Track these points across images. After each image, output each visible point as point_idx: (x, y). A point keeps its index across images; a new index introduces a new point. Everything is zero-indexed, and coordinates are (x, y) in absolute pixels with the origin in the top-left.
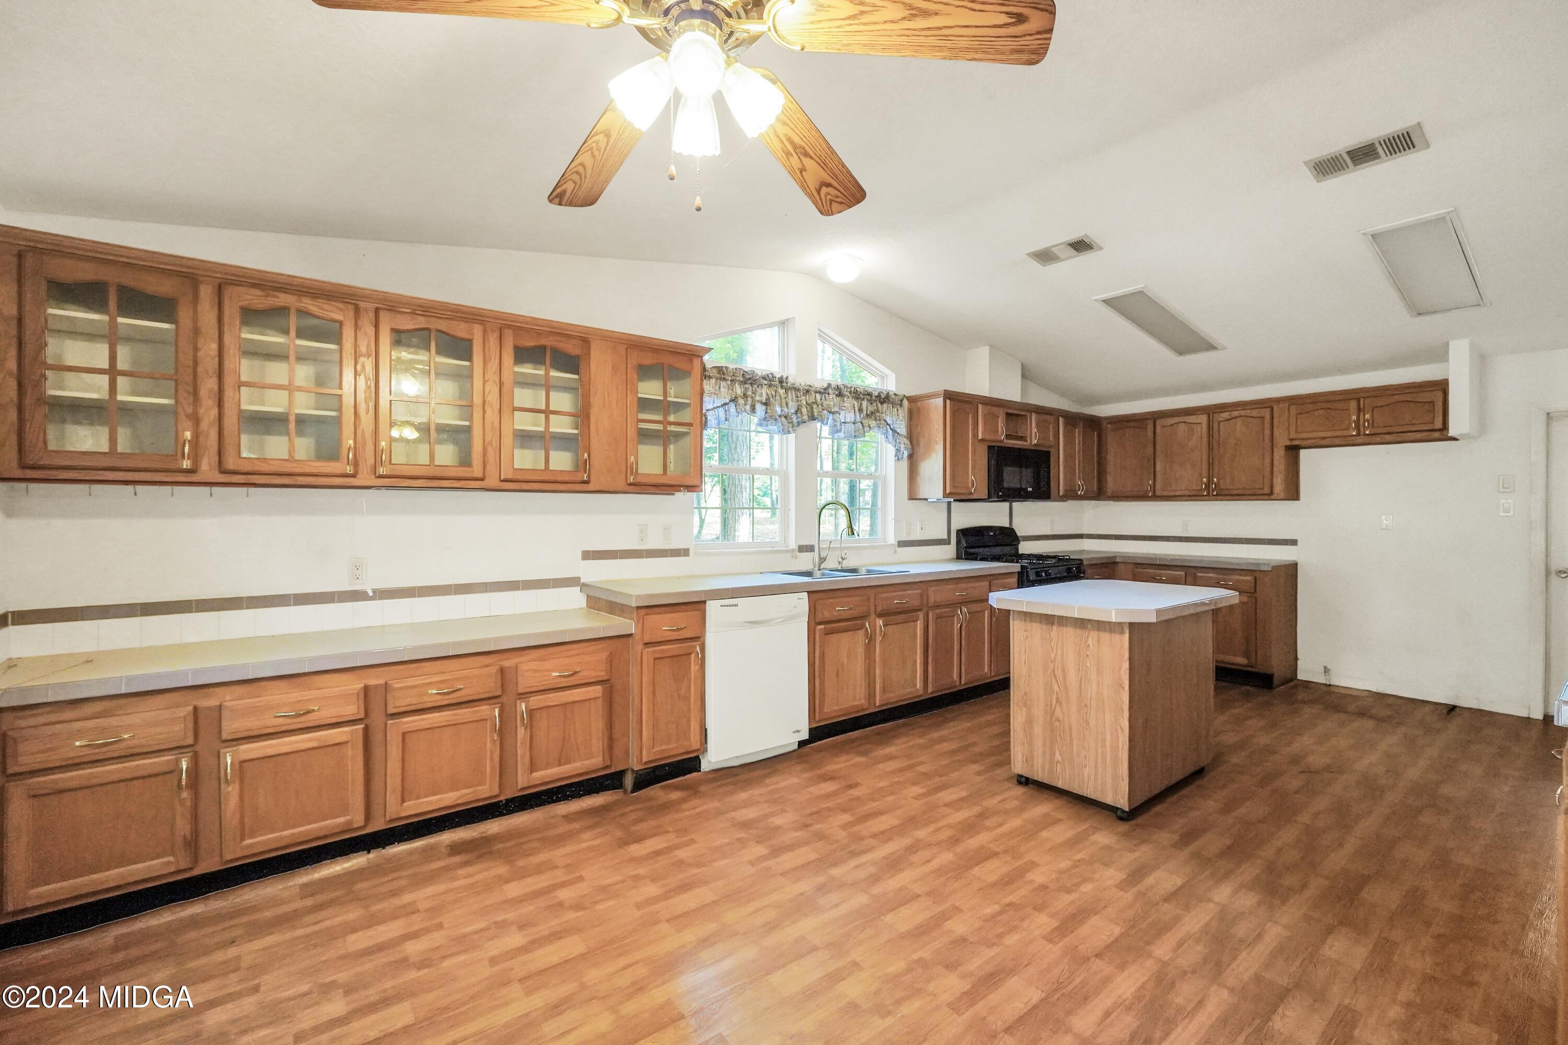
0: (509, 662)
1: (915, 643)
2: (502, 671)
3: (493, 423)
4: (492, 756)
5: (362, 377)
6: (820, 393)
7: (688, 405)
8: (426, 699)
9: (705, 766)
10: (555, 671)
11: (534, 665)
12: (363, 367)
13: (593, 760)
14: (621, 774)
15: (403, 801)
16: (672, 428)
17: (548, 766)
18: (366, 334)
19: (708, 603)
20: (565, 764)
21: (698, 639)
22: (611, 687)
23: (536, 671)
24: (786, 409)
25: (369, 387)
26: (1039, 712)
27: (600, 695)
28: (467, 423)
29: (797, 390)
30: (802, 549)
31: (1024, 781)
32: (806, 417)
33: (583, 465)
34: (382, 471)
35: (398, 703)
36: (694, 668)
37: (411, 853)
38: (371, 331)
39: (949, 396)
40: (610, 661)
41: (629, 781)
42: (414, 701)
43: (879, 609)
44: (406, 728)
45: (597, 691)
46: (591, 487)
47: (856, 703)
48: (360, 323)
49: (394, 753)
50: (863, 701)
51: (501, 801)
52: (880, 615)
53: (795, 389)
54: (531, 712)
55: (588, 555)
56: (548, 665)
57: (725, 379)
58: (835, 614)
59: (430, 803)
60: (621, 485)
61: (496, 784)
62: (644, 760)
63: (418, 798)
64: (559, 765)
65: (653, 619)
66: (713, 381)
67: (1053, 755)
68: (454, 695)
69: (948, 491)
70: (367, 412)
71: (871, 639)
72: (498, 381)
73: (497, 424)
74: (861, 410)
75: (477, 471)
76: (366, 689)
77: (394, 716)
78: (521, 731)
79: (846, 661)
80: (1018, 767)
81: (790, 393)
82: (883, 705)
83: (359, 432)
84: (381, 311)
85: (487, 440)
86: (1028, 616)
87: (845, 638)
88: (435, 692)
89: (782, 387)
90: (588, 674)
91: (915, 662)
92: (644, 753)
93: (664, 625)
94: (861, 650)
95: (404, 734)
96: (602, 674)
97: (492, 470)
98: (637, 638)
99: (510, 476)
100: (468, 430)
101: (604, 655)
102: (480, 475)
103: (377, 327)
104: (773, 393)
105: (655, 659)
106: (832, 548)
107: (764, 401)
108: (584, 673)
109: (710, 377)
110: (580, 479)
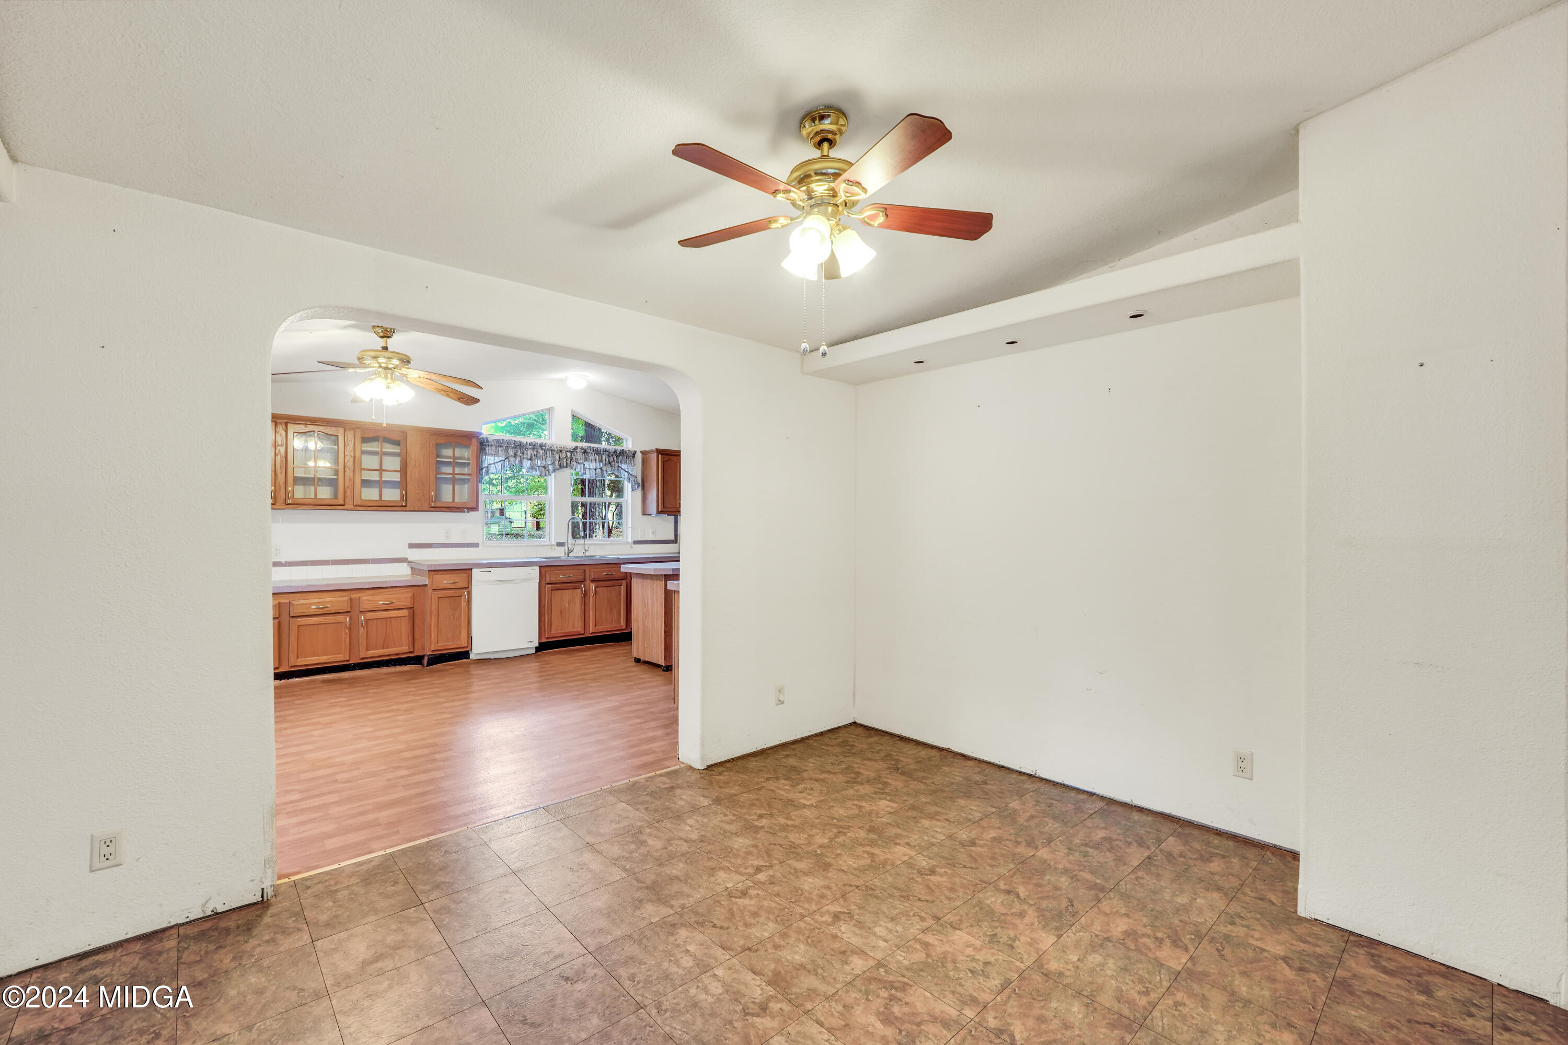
0: (355, 595)
1: (620, 599)
2: (351, 599)
3: (350, 477)
4: (345, 642)
5: (279, 456)
6: (570, 451)
7: (469, 464)
8: (311, 610)
9: (472, 656)
10: (381, 601)
11: (370, 598)
12: (280, 451)
13: (403, 648)
14: (422, 657)
15: (297, 658)
16: (457, 477)
17: (376, 648)
18: (281, 435)
19: (474, 570)
20: (387, 648)
21: (468, 588)
22: (413, 611)
23: (370, 600)
24: (544, 462)
25: (283, 461)
26: (641, 624)
27: (407, 614)
28: (336, 477)
29: (552, 451)
30: (560, 544)
31: (638, 661)
32: (557, 467)
33: (404, 497)
34: (289, 502)
35: (296, 611)
36: (464, 604)
37: (301, 682)
38: (284, 433)
39: (660, 452)
40: (413, 597)
41: (425, 661)
42: (304, 611)
43: (592, 577)
44: (300, 623)
45: (405, 612)
46: (407, 509)
47: (575, 630)
48: (277, 430)
49: (294, 634)
50: (579, 629)
51: (350, 664)
52: (593, 581)
53: (551, 450)
54: (367, 621)
55: (411, 546)
56: (376, 598)
57: (501, 446)
58: (559, 579)
59: (312, 660)
60: (426, 507)
61: (348, 655)
62: (433, 649)
63: (305, 657)
64: (383, 649)
65: (438, 577)
66: (494, 448)
67: (644, 645)
68: (325, 609)
69: (660, 510)
70: (282, 473)
71: (585, 594)
72: (353, 455)
73: (352, 477)
74: (601, 461)
75: (341, 501)
76: (279, 603)
77: (293, 617)
78: (362, 630)
79: (567, 605)
80: (635, 655)
81: (548, 454)
82: (594, 633)
83: (277, 483)
84: (289, 424)
85: (346, 486)
86: (643, 576)
87: (567, 594)
88: (315, 607)
89: (542, 449)
90: (398, 604)
91: (620, 609)
92: (432, 646)
93: (445, 581)
94: (578, 600)
95: (299, 626)
96: (409, 604)
97: (349, 500)
98: (429, 586)
99: (359, 503)
100: (337, 480)
101: (410, 595)
102: (342, 503)
103: (286, 431)
104: (535, 453)
105: (439, 598)
106: (577, 544)
107: (529, 457)
108: (397, 603)
109: (491, 445)
110: (400, 505)
